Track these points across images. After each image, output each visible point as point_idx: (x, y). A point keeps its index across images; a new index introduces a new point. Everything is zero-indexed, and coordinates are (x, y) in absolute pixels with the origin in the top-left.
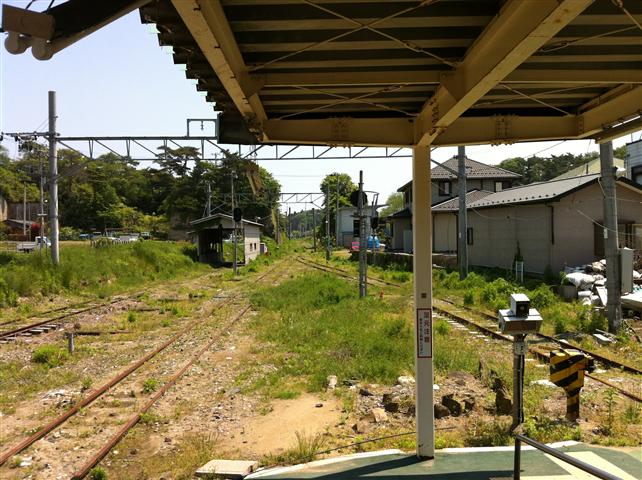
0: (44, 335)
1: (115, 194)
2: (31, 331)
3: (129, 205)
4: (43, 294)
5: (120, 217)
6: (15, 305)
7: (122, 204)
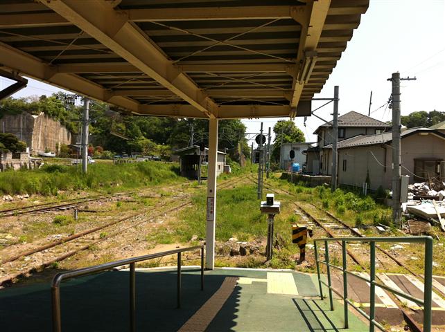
0: (67, 211)
1: (139, 131)
2: (60, 209)
3: (148, 138)
4: (74, 190)
5: (141, 145)
6: (56, 194)
7: (143, 137)
